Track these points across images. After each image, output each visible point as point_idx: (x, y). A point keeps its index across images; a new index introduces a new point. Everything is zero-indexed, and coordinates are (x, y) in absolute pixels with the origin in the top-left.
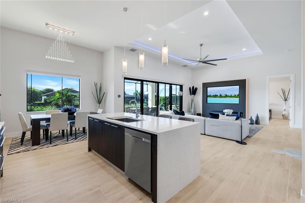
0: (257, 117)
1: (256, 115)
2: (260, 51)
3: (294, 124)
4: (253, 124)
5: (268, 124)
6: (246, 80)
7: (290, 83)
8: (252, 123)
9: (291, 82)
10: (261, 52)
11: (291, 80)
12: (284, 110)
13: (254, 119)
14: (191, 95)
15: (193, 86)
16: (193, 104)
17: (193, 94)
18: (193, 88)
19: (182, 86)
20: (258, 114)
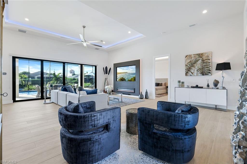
0: (147, 92)
1: (145, 91)
2: (142, 35)
3: (170, 98)
4: (142, 98)
5: (155, 99)
6: (140, 60)
13: (144, 94)
15: (106, 67)
16: (106, 82)
17: (106, 73)
18: (106, 68)
19: (96, 67)
20: (147, 90)
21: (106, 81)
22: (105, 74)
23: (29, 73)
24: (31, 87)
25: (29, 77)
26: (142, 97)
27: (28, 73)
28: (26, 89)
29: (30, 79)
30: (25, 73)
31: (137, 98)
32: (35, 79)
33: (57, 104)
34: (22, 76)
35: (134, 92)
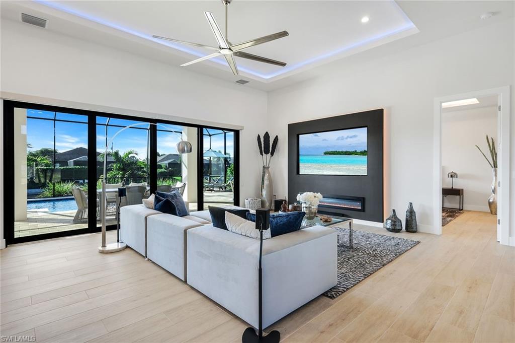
0: (411, 212)
1: (407, 207)
2: (412, 25)
3: (510, 235)
4: (398, 231)
5: (439, 234)
6: (382, 110)
7: (499, 112)
8: (395, 229)
9: (500, 110)
10: (415, 26)
11: (499, 105)
12: (494, 191)
13: (402, 217)
14: (262, 155)
15: (267, 133)
16: (266, 177)
17: (267, 152)
18: (267, 136)
19: (237, 133)
20: (411, 203)
21: (267, 175)
22: (262, 154)
23: (55, 151)
24: (60, 189)
25: (55, 162)
26: (398, 227)
27: (52, 152)
28: (47, 193)
29: (58, 166)
30: (45, 152)
31: (379, 229)
32: (68, 166)
33: (144, 255)
34: (39, 160)
35: (363, 210)
